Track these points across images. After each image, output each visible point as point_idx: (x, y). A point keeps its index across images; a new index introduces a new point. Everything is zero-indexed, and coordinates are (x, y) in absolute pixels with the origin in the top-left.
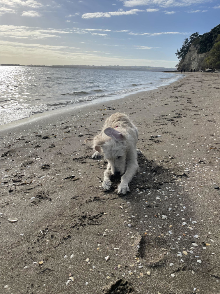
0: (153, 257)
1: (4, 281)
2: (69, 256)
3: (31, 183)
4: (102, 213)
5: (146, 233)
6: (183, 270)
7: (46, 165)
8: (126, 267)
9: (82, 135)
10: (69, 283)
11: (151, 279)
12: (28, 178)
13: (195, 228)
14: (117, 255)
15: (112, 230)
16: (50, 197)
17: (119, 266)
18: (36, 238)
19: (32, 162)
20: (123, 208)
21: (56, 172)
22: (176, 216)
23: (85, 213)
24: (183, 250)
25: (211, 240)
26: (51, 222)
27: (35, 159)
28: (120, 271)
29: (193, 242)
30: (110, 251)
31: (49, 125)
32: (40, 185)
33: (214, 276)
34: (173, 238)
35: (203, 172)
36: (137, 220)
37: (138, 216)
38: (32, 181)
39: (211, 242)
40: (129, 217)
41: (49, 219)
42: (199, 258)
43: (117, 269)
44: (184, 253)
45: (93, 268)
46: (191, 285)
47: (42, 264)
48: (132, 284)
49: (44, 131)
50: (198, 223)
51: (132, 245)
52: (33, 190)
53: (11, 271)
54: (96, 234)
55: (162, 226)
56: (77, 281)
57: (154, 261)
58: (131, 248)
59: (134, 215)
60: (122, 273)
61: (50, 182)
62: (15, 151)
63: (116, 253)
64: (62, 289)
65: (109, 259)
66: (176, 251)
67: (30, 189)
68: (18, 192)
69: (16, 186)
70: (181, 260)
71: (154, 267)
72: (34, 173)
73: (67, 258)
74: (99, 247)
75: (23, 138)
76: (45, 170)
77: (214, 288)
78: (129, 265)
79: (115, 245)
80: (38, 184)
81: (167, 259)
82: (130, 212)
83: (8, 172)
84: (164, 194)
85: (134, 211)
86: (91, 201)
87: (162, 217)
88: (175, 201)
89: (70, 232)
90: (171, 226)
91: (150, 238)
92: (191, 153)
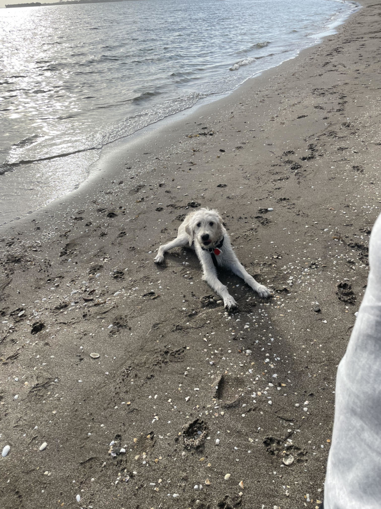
0: (229, 398)
2: (153, 397)
3: (105, 302)
4: (185, 348)
5: (226, 372)
6: (254, 410)
7: (118, 272)
8: (204, 407)
9: (162, 207)
11: (224, 419)
12: (101, 295)
13: (276, 366)
14: (196, 395)
15: (193, 369)
16: (129, 324)
17: (198, 406)
18: (121, 377)
19: (101, 266)
20: (207, 341)
21: (133, 285)
22: (261, 351)
23: (167, 347)
25: (288, 380)
26: (133, 358)
27: (104, 260)
28: (198, 411)
29: (269, 382)
30: (190, 391)
31: (113, 182)
32: (115, 306)
33: (279, 417)
34: (252, 378)
35: (310, 284)
36: (219, 356)
37: (222, 350)
38: (106, 299)
39: (287, 382)
40: (212, 352)
41: (131, 354)
42: (271, 399)
43: (195, 409)
45: (175, 408)
46: (257, 424)
47: (130, 404)
51: (211, 386)
52: (110, 313)
54: (178, 373)
55: (244, 364)
57: (228, 402)
58: (210, 389)
59: (217, 350)
60: (200, 413)
61: (126, 301)
62: (75, 245)
65: (189, 400)
66: (251, 392)
68: (93, 317)
69: (88, 307)
70: (254, 401)
71: (228, 407)
72: (106, 287)
73: (151, 399)
74: (181, 387)
75: (81, 216)
77: (276, 428)
80: (113, 304)
81: (241, 400)
82: (214, 345)
83: (75, 284)
84: (255, 320)
85: (218, 344)
86: (173, 331)
87: (246, 353)
88: (265, 331)
89: (153, 371)
90: (253, 363)
91: (229, 377)
92: (306, 247)
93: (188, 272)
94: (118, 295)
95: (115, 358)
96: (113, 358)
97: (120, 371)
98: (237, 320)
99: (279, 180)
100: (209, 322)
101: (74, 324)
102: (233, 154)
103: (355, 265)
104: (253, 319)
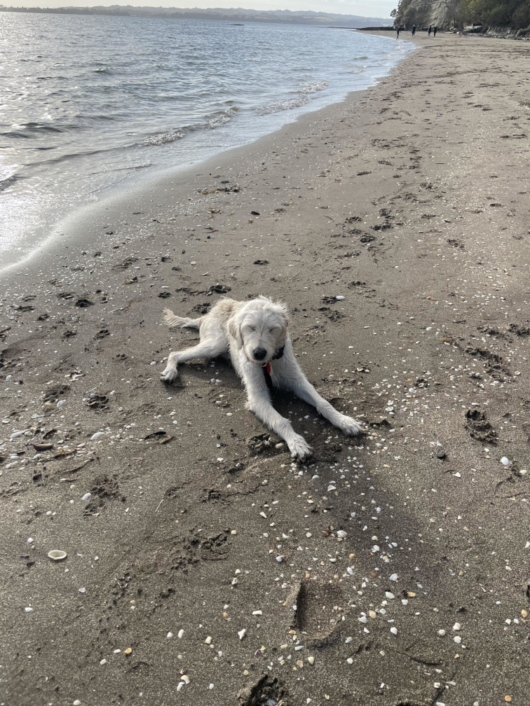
0: (319, 627)
2: (175, 634)
3: (75, 451)
4: (228, 532)
5: (307, 575)
6: (367, 649)
7: (97, 398)
8: (275, 649)
9: (168, 292)
10: (181, 688)
11: (316, 671)
12: (67, 439)
13: (393, 558)
15: (247, 572)
16: (123, 492)
17: (263, 649)
18: (110, 597)
19: (66, 388)
20: (266, 517)
21: (125, 419)
22: (363, 532)
23: (195, 532)
24: (369, 608)
25: (418, 585)
26: (132, 557)
27: (71, 377)
28: (265, 659)
29: (386, 591)
30: (246, 618)
31: (84, 254)
32: (95, 457)
33: (415, 659)
34: (354, 584)
36: (292, 544)
37: (294, 534)
38: (76, 446)
39: (417, 587)
40: (278, 538)
42: (394, 625)
43: (259, 654)
44: (370, 615)
45: (220, 656)
46: (377, 678)
47: (131, 654)
48: (285, 682)
50: (399, 546)
51: (284, 605)
52: (84, 472)
53: (79, 672)
54: (219, 582)
55: (337, 558)
56: (194, 683)
57: (320, 636)
58: (283, 611)
59: (286, 533)
60: (268, 662)
61: (114, 448)
62: (19, 351)
63: (257, 623)
64: (172, 700)
65: (245, 636)
66: (356, 612)
67: (75, 471)
68: (53, 480)
69: (43, 461)
70: (366, 630)
71: (320, 647)
72: (77, 423)
73: (172, 639)
74: (227, 610)
75: (29, 304)
76: (98, 413)
77: (412, 682)
78: (279, 646)
79: (254, 603)
80: (91, 455)
81: (342, 629)
82: (279, 525)
83: (17, 420)
84: (343, 476)
85: (287, 523)
86: (204, 501)
87: (336, 536)
88: (363, 494)
89: (172, 580)
90: (352, 555)
91: (315, 584)
92: (403, 354)
93: (221, 396)
94: (99, 438)
95: (97, 558)
96: (92, 559)
97: (108, 584)
98: (314, 477)
99: (346, 256)
100: (266, 481)
101: (15, 494)
102: (273, 219)
103: (483, 382)
104: (341, 474)
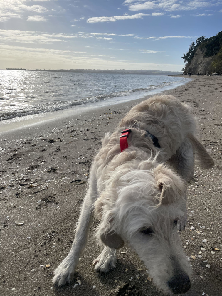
1: (11, 284)
3: (37, 186)
7: (52, 169)
8: (134, 271)
9: (88, 138)
10: (76, 287)
12: (34, 182)
13: (203, 232)
16: (57, 200)
17: (127, 270)
18: (43, 241)
19: (38, 166)
21: (63, 176)
24: (191, 254)
26: (57, 225)
27: (41, 162)
28: (128, 275)
29: (201, 247)
31: (55, 129)
32: (46, 188)
35: (211, 176)
38: (38, 184)
39: (220, 246)
41: (56, 222)
42: (207, 263)
43: (124, 272)
44: (192, 257)
47: (49, 267)
48: (140, 288)
49: (50, 134)
50: (206, 228)
52: (40, 193)
53: (18, 274)
56: (84, 285)
60: (130, 277)
62: (21, 155)
63: (124, 257)
67: (36, 193)
68: (25, 195)
69: (22, 189)
72: (41, 177)
75: (29, 142)
76: (51, 174)
78: (136, 269)
79: (122, 249)
80: (45, 187)
83: (14, 175)
94: (49, 182)
96: (37, 225)
